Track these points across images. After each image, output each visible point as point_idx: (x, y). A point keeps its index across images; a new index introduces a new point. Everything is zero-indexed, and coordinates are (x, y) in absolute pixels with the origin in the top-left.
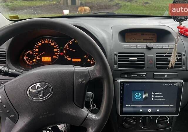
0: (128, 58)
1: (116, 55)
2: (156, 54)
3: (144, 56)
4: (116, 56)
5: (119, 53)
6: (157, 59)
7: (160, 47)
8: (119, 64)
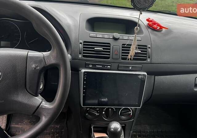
0: (94, 48)
1: (81, 43)
2: (122, 45)
3: (109, 46)
4: (81, 45)
5: (84, 42)
6: (122, 50)
7: (127, 39)
8: (84, 53)
